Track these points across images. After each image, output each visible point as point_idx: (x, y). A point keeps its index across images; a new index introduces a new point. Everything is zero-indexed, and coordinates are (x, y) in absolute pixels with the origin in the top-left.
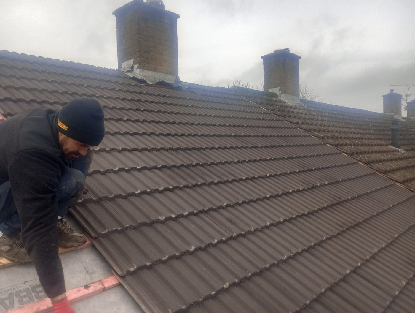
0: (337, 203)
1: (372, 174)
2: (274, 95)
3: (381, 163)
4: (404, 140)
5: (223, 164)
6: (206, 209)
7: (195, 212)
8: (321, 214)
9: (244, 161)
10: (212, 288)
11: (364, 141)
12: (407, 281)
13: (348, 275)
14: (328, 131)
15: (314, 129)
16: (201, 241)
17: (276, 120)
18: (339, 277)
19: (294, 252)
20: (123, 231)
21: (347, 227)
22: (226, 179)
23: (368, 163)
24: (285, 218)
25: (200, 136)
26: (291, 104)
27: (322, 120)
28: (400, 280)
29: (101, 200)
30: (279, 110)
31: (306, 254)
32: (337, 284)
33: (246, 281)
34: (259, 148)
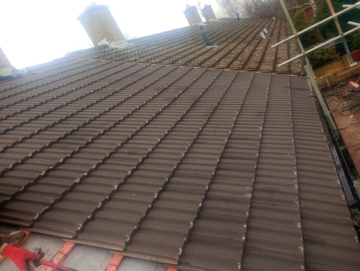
0: (195, 102)
1: (206, 71)
2: (105, 46)
3: (207, 61)
4: (213, 38)
5: (99, 117)
6: (107, 156)
7: (100, 162)
8: (189, 115)
9: (114, 107)
10: (147, 203)
11: (188, 51)
12: (262, 126)
13: (227, 143)
14: (161, 55)
15: (150, 59)
16: (119, 179)
17: (118, 65)
18: (223, 147)
19: (187, 148)
20: (52, 208)
21: (210, 114)
22: (108, 126)
23: (200, 65)
24: (168, 130)
25: (65, 106)
26: (122, 48)
27: (152, 50)
28: (258, 128)
29: (15, 197)
30: (116, 57)
31: (195, 145)
32: (224, 152)
33: (168, 185)
34: (119, 91)
